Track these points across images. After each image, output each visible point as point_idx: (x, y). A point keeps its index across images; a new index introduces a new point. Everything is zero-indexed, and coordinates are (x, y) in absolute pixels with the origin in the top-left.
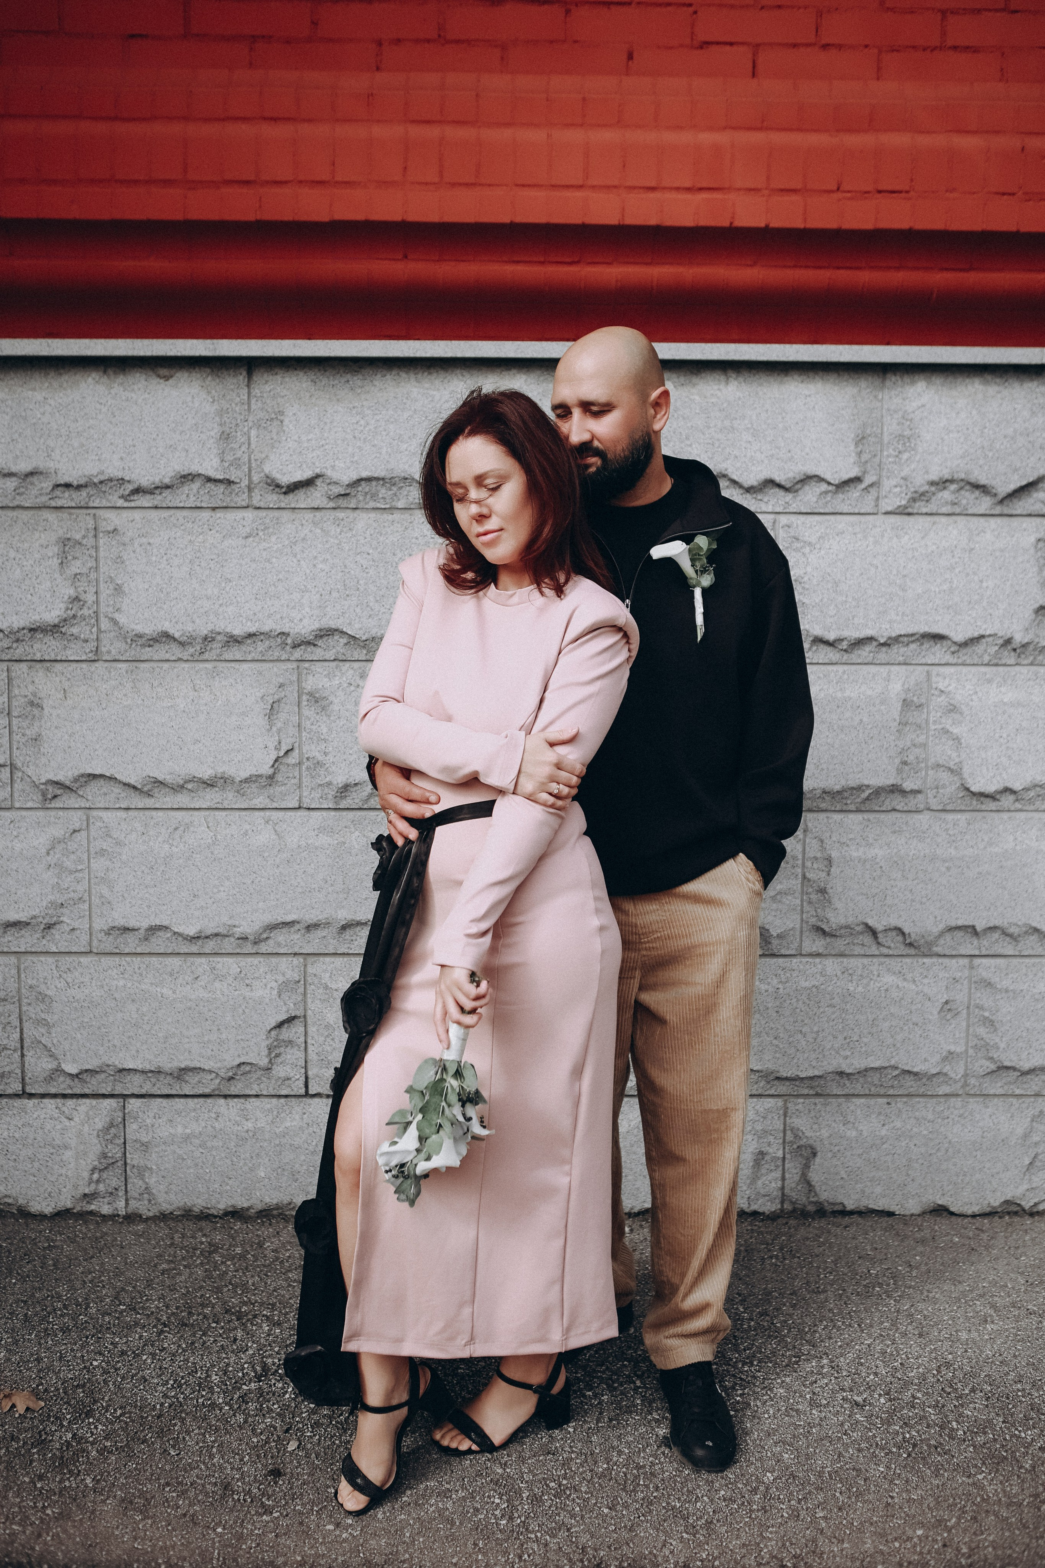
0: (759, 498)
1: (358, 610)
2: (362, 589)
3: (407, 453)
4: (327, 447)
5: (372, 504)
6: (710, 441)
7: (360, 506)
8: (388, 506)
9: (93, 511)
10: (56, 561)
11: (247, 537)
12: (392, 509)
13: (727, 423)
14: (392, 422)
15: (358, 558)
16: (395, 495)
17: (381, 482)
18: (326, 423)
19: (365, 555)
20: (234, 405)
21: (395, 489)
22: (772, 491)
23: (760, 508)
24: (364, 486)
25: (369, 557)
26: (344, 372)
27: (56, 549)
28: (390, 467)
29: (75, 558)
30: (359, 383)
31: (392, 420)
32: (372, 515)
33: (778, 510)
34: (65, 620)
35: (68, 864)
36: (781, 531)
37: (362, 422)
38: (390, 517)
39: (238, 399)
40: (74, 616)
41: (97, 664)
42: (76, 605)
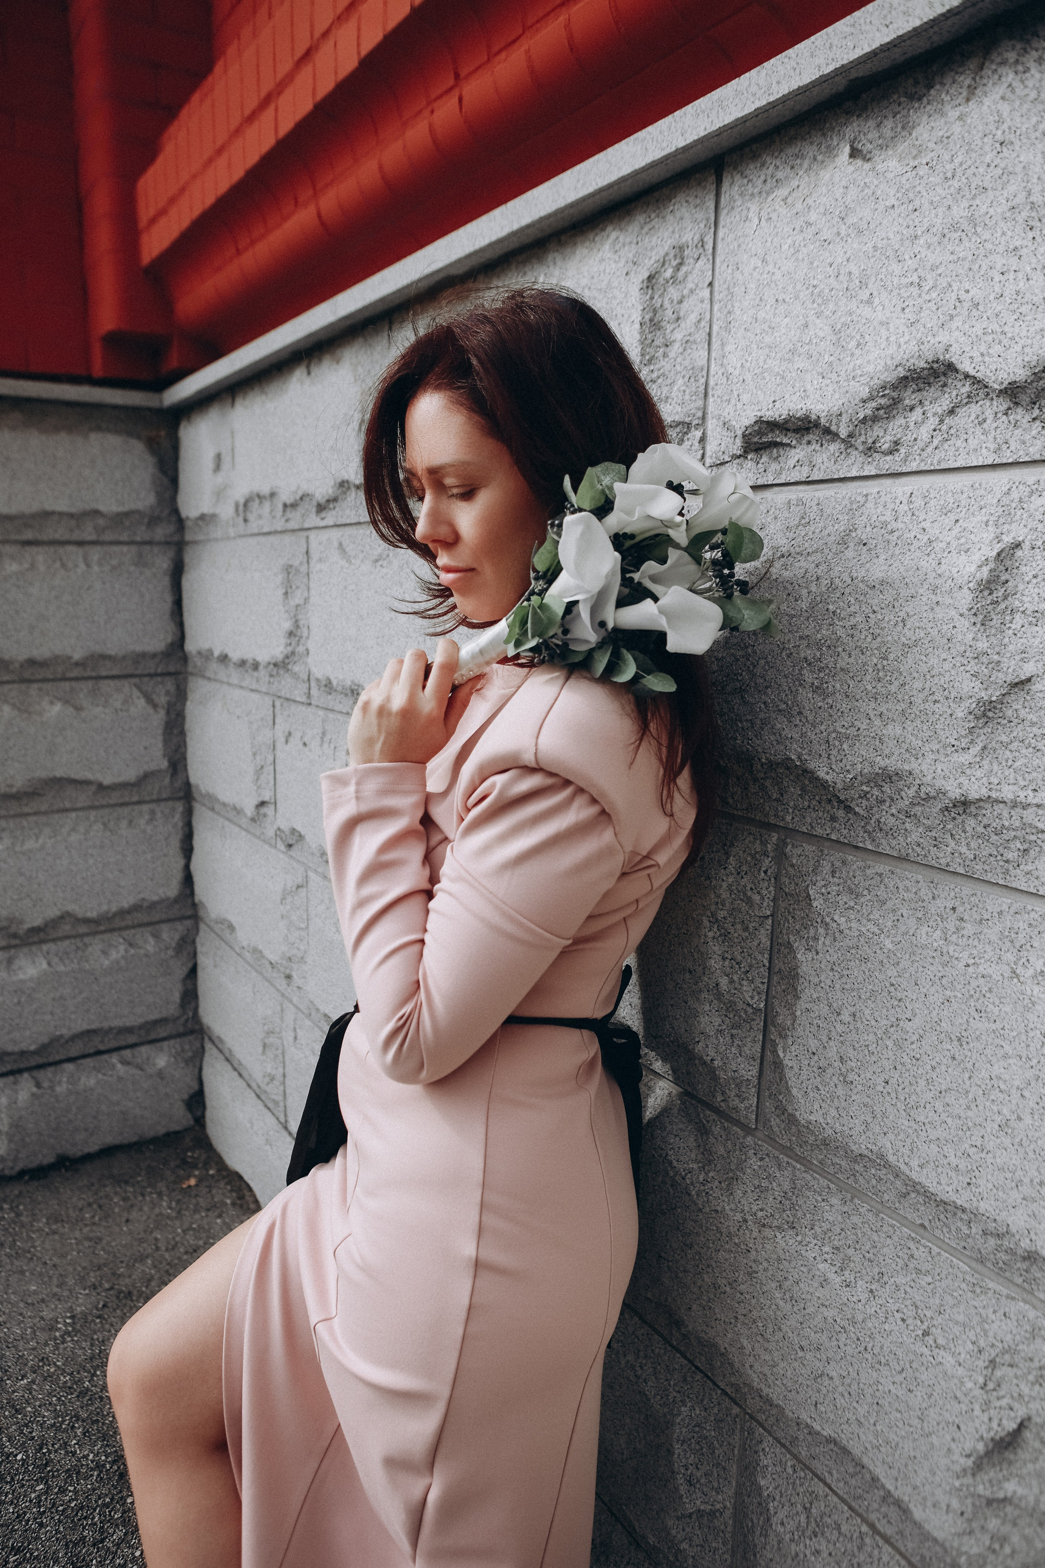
6: (914, 277)
9: (305, 534)
10: (281, 591)
11: (377, 561)
13: (960, 210)
27: (280, 577)
29: (297, 588)
34: (287, 657)
35: (294, 918)
40: (293, 653)
41: (310, 709)
42: (294, 641)
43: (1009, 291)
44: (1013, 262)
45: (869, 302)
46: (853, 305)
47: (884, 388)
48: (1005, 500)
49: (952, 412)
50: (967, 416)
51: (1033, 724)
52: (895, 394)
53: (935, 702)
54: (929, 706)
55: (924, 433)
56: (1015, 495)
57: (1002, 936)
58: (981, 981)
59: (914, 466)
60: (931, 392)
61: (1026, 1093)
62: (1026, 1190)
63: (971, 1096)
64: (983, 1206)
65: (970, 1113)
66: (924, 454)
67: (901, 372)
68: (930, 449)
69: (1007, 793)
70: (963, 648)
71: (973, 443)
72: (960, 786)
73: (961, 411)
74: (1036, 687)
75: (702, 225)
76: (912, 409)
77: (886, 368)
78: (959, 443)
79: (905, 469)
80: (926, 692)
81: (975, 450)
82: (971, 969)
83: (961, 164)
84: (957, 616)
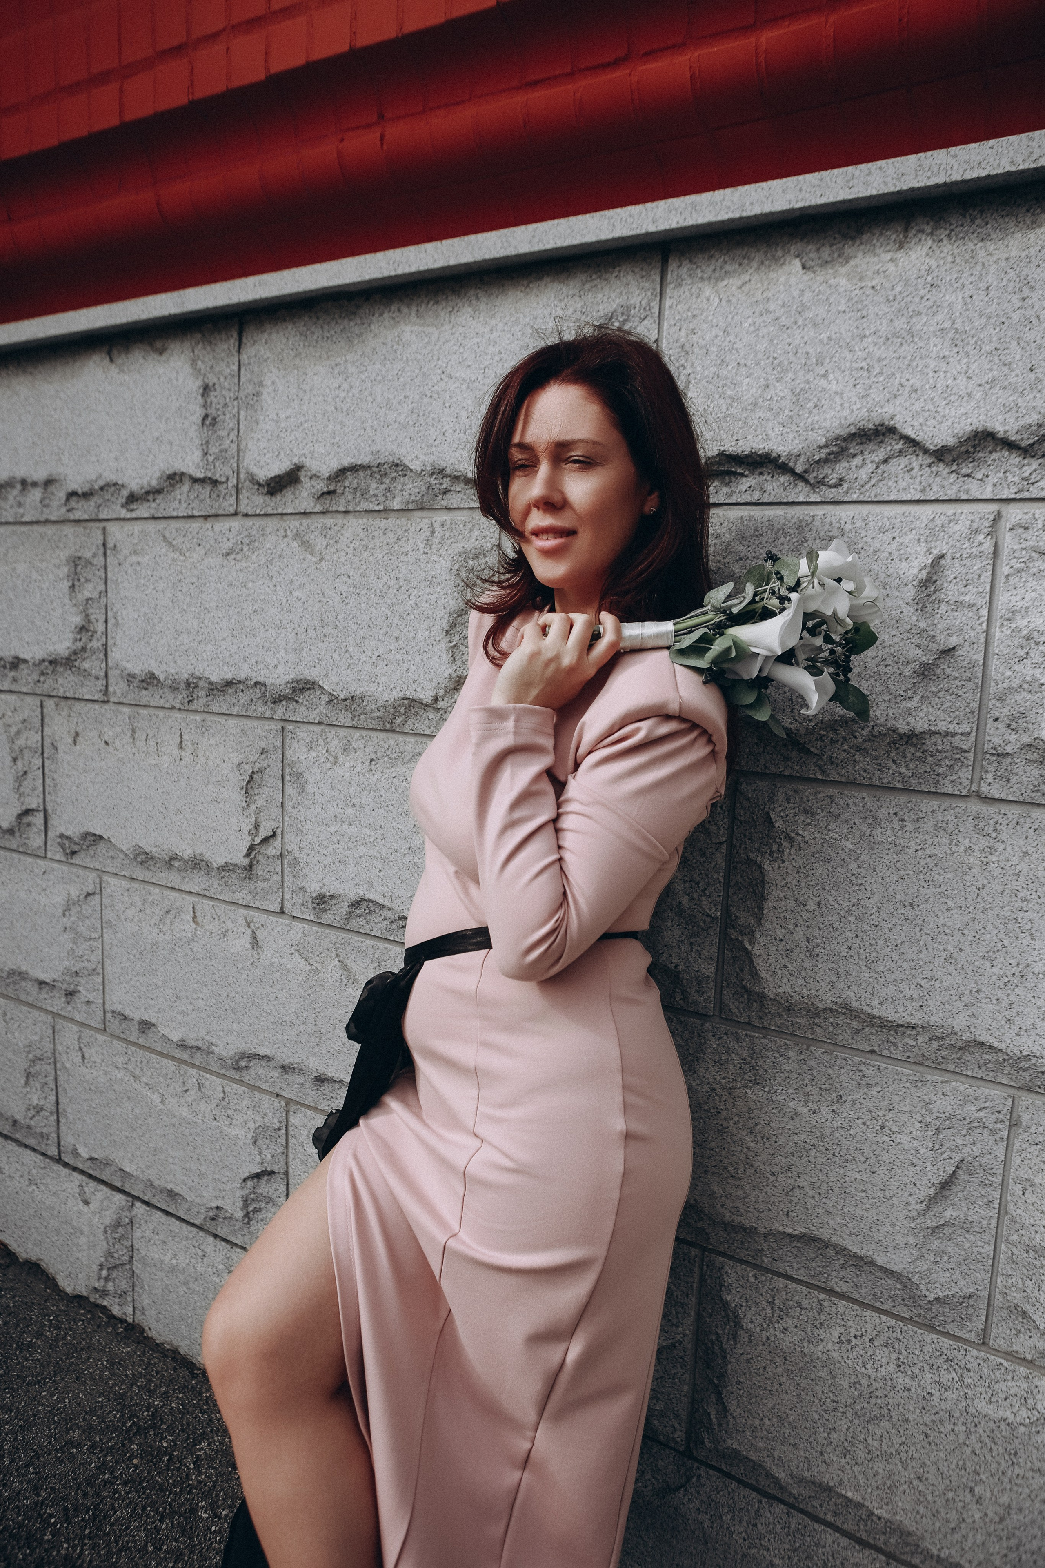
0: (964, 471)
1: (335, 655)
2: (340, 627)
3: (396, 426)
4: (306, 425)
5: (364, 505)
6: (864, 364)
7: (351, 508)
8: (381, 507)
9: (102, 524)
10: (66, 584)
11: (228, 554)
12: (386, 512)
13: (900, 324)
14: (380, 382)
15: (338, 583)
16: (388, 490)
17: (369, 472)
18: (305, 391)
19: (345, 579)
20: (222, 379)
21: (387, 481)
22: (994, 455)
23: (967, 491)
24: (351, 480)
25: (350, 581)
26: (340, 317)
27: (65, 570)
28: (375, 448)
29: (87, 580)
30: (356, 330)
31: (379, 378)
32: (363, 521)
33: (1005, 494)
34: (75, 653)
35: (82, 929)
36: (1008, 535)
37: (345, 386)
38: (383, 524)
39: (228, 371)
40: (84, 649)
41: (106, 707)
42: (85, 636)
43: (941, 384)
44: (943, 366)
45: (825, 376)
46: (810, 376)
47: (837, 439)
48: (931, 525)
49: (885, 461)
50: (897, 465)
51: (956, 678)
52: (844, 445)
53: (887, 666)
54: (882, 669)
55: (863, 474)
56: (938, 522)
57: (936, 828)
58: (929, 860)
59: (855, 497)
60: (871, 446)
61: (966, 932)
62: (967, 999)
63: (922, 943)
64: (933, 1019)
65: (921, 956)
66: (863, 489)
67: (853, 430)
68: (868, 486)
69: (942, 726)
70: (909, 627)
71: (902, 484)
72: (908, 724)
73: (893, 461)
74: (959, 653)
75: (649, 294)
76: (854, 456)
77: (841, 425)
78: (890, 483)
79: (846, 499)
80: (879, 659)
81: (904, 489)
82: (920, 853)
83: (900, 293)
84: (903, 605)
